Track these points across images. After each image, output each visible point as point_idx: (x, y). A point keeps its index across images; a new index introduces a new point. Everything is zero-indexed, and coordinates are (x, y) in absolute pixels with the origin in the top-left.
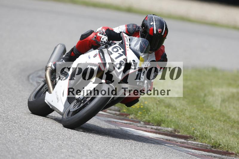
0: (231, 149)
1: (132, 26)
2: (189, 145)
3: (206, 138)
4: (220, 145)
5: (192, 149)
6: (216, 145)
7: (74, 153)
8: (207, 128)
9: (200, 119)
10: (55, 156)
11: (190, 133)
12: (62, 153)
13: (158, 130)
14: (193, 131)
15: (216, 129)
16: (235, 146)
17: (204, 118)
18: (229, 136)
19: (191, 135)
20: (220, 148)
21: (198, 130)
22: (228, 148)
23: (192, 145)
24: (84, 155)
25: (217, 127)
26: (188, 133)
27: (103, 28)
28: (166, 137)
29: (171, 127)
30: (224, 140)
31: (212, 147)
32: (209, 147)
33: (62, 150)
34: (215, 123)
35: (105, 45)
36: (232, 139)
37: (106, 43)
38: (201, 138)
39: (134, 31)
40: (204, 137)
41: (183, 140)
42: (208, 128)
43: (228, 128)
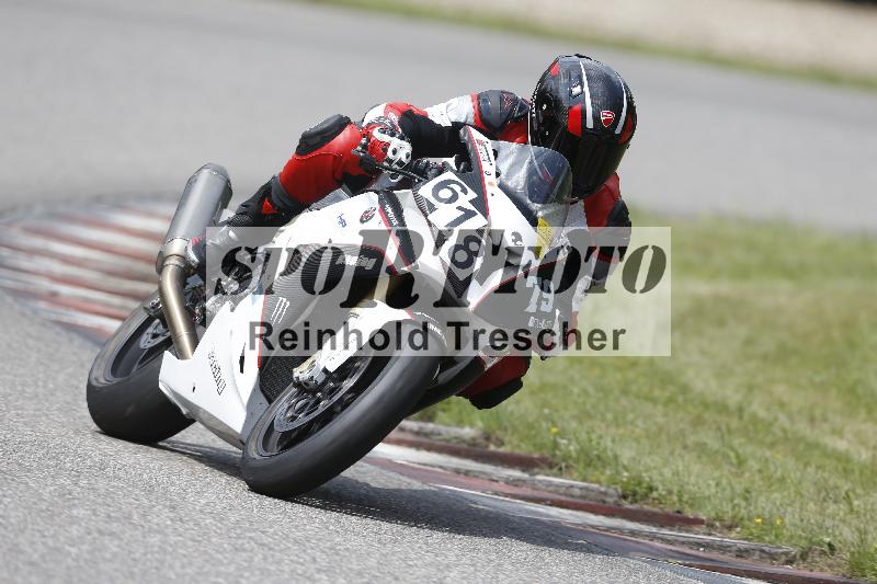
0: (691, 506)
1: (498, 99)
2: (538, 490)
3: (599, 464)
4: (651, 489)
5: (550, 505)
6: (637, 488)
7: (117, 520)
8: (603, 425)
9: (579, 396)
10: (46, 534)
11: (540, 447)
12: (73, 521)
13: (426, 435)
14: (552, 438)
15: (638, 431)
16: (707, 493)
17: (591, 390)
18: (687, 458)
19: (547, 454)
20: (651, 500)
21: (572, 436)
22: (680, 500)
23: (551, 488)
24: (155, 527)
25: (639, 423)
26: (535, 445)
27: (392, 107)
28: (455, 462)
29: (472, 425)
30: (667, 472)
31: (625, 497)
32: (611, 496)
33: (75, 512)
34: (633, 411)
35: (403, 174)
36: (696, 468)
37: (405, 168)
38: (582, 465)
39: (504, 117)
40: (594, 462)
41: (516, 473)
42: (607, 426)
43: (681, 426)
